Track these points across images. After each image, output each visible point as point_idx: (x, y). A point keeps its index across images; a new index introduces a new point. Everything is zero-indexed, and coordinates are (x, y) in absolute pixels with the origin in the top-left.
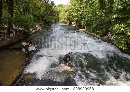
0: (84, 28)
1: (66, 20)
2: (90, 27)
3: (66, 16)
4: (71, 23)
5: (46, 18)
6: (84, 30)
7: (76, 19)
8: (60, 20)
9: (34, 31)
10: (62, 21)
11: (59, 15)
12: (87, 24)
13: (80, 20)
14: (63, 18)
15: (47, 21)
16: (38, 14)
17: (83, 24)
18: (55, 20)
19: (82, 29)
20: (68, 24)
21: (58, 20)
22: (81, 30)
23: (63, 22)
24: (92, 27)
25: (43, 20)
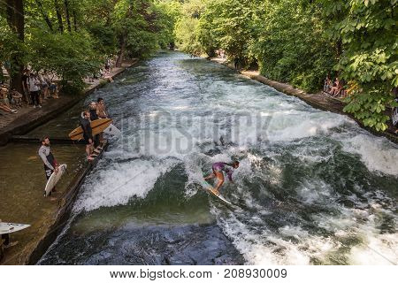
0: (254, 66)
1: (197, 43)
2: (274, 65)
3: (197, 31)
4: (212, 53)
5: (132, 41)
6: (256, 74)
7: (229, 38)
8: (177, 44)
9: (96, 83)
10: (184, 46)
11: (172, 29)
12: (265, 54)
13: (243, 43)
14: (188, 36)
15: (137, 49)
16: (106, 26)
17: (250, 54)
18: (162, 45)
19: (249, 69)
20: (204, 56)
21: (172, 45)
22: (247, 74)
23: (188, 51)
24: (281, 62)
25: (124, 45)
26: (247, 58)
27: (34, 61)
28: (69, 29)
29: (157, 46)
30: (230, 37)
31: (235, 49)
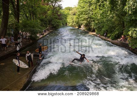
0: (94, 31)
1: (74, 23)
2: (101, 30)
3: (75, 19)
4: (80, 27)
5: (53, 23)
6: (95, 33)
8: (68, 24)
9: (42, 36)
10: (70, 24)
11: (66, 19)
12: (98, 27)
13: (90, 23)
14: (71, 21)
15: (55, 25)
16: (45, 18)
18: (63, 24)
20: (77, 27)
21: (66, 24)
22: (91, 33)
23: (72, 26)
24: (103, 29)
25: (50, 24)
26: (91, 28)
27: (22, 29)
28: (33, 19)
29: (61, 24)
30: (86, 22)
31: (88, 25)
